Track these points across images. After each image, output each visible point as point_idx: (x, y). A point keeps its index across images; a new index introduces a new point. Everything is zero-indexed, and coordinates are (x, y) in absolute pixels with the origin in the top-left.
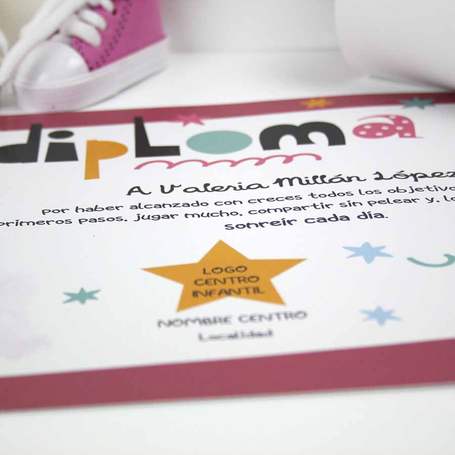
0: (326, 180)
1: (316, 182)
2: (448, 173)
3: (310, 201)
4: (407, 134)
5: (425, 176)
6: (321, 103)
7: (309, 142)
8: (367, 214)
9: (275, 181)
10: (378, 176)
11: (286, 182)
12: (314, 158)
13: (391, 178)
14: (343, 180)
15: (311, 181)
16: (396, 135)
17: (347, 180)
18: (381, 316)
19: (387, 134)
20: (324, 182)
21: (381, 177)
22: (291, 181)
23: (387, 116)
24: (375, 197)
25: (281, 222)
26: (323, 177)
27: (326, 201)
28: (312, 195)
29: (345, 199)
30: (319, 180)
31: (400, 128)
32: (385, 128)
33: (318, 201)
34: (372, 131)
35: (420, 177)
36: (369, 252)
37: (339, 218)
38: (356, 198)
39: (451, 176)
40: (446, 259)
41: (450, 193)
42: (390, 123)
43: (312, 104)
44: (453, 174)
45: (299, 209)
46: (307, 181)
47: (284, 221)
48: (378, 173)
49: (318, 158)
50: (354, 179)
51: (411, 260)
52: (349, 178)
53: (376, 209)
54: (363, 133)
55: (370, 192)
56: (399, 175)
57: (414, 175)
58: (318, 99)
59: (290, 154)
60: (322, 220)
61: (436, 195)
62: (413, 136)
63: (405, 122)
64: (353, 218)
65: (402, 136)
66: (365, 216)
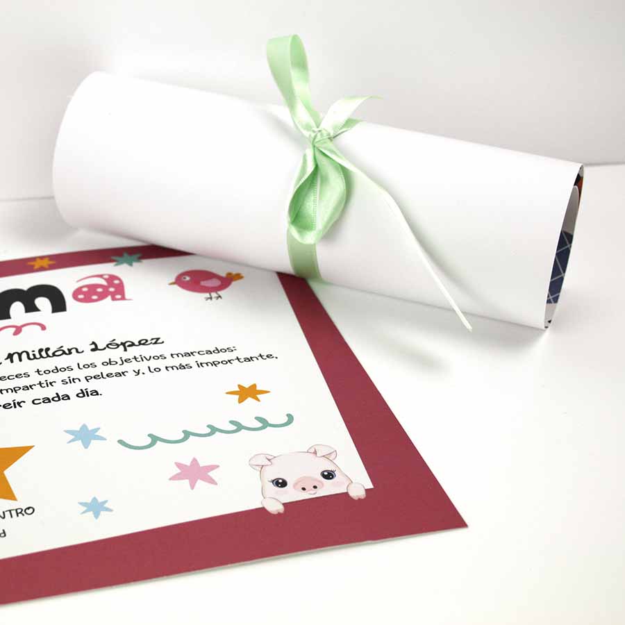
0: (50, 353)
1: (41, 357)
2: (152, 339)
3: (35, 379)
4: (118, 297)
5: (133, 344)
6: (46, 263)
7: (36, 309)
8: (85, 391)
9: (6, 357)
10: (93, 346)
11: (16, 357)
12: (38, 328)
13: (105, 348)
14: (64, 353)
15: (38, 356)
16: (109, 298)
17: (67, 352)
18: (96, 507)
19: (102, 297)
20: (48, 356)
21: (96, 349)
22: (20, 355)
23: (101, 276)
24: (91, 372)
25: (12, 405)
26: (47, 349)
27: (51, 377)
28: (38, 371)
29: (64, 375)
30: (44, 354)
31: (112, 289)
32: (100, 290)
33: (43, 378)
34: (88, 294)
35: (129, 346)
36: (85, 436)
37: (61, 397)
38: (75, 374)
39: (154, 344)
40: (149, 441)
41: (153, 364)
42: (104, 283)
43: (37, 264)
44: (157, 341)
45: (26, 388)
46: (34, 355)
47: (14, 403)
48: (93, 343)
49: (43, 328)
50: (74, 351)
51: (120, 442)
52: (69, 350)
53: (92, 385)
54: (81, 296)
55: (87, 366)
56: (112, 345)
57: (123, 344)
58: (42, 258)
59: (19, 325)
60: (47, 400)
61: (143, 366)
62: (123, 298)
63: (116, 282)
64: (73, 396)
65: (114, 299)
66: (83, 394)
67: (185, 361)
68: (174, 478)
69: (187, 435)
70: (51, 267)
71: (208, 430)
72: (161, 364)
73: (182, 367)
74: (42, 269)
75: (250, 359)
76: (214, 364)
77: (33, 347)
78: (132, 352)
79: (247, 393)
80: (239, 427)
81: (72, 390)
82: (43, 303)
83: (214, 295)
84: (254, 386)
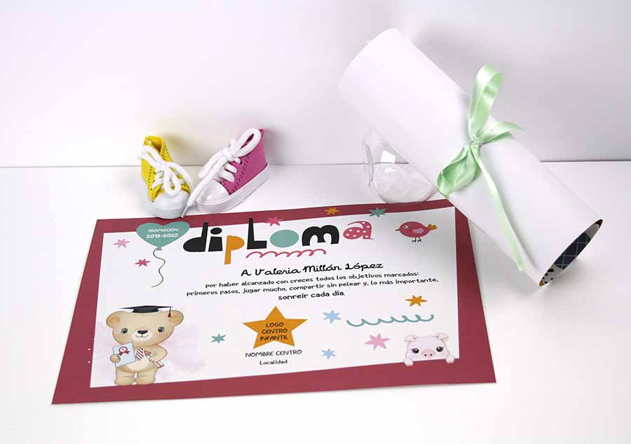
0: (325, 268)
1: (321, 270)
2: (378, 265)
3: (315, 282)
4: (367, 237)
5: (367, 267)
6: (334, 211)
7: (323, 241)
9: (303, 268)
10: (347, 266)
11: (308, 269)
12: (322, 252)
13: (352, 268)
14: (332, 269)
15: (319, 270)
16: (362, 237)
17: (334, 269)
18: (329, 354)
19: (358, 236)
20: (324, 270)
21: (348, 268)
22: (310, 268)
23: (361, 222)
24: (343, 281)
25: (301, 296)
26: (324, 266)
27: (323, 282)
28: (317, 278)
29: (329, 282)
30: (322, 268)
31: (365, 232)
32: (358, 231)
34: (352, 234)
35: (365, 268)
36: (332, 316)
37: (325, 294)
38: (335, 281)
39: (378, 267)
40: (361, 322)
41: (374, 279)
42: (362, 227)
43: (330, 211)
44: (380, 266)
45: (310, 287)
46: (317, 268)
47: (303, 295)
48: (348, 264)
49: (325, 253)
50: (337, 268)
51: (348, 322)
52: (335, 267)
53: (341, 289)
54: (348, 235)
55: (341, 278)
56: (357, 266)
57: (362, 266)
58: (333, 207)
59: (313, 249)
60: (318, 295)
61: (368, 280)
62: (369, 238)
63: (368, 227)
64: (331, 294)
65: (364, 238)
66: (336, 293)
67: (390, 279)
68: (367, 343)
69: (380, 321)
70: (337, 214)
71: (390, 320)
72: (378, 280)
73: (388, 283)
74: (331, 215)
75: (423, 281)
76: (405, 282)
77: (317, 264)
78: (366, 271)
79: (416, 301)
80: (406, 319)
81: (331, 291)
82: (327, 237)
83: (418, 239)
84: (421, 297)
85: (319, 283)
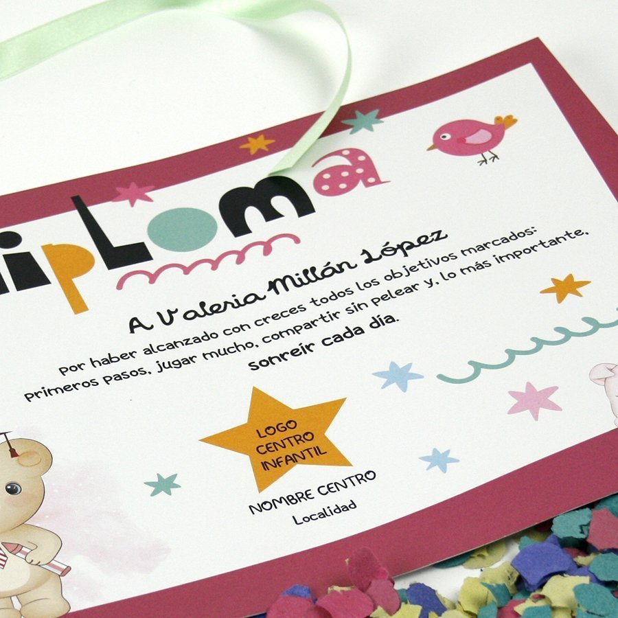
0: (318, 273)
1: (310, 281)
2: (433, 234)
3: (312, 313)
4: (371, 180)
5: (412, 246)
6: (262, 143)
7: (278, 215)
8: (378, 319)
9: (268, 288)
10: (366, 257)
11: (279, 285)
12: (291, 241)
13: (381, 257)
14: (334, 271)
15: (305, 281)
16: (361, 183)
17: (338, 269)
18: (439, 460)
19: (352, 184)
20: (317, 279)
21: (370, 260)
22: (283, 281)
23: (339, 153)
24: (377, 291)
25: (301, 350)
26: (313, 269)
27: (332, 306)
28: (313, 301)
29: (346, 302)
30: (310, 275)
31: (360, 171)
32: (345, 174)
34: (334, 183)
35: (408, 248)
36: (398, 376)
37: (353, 332)
38: (359, 297)
39: (437, 240)
40: (471, 370)
41: (446, 268)
42: (347, 162)
43: (254, 146)
44: (438, 236)
45: (309, 325)
46: (300, 279)
47: (302, 347)
48: (364, 252)
49: (297, 240)
50: (345, 266)
51: (441, 377)
52: (340, 266)
53: (384, 309)
54: (326, 188)
55: (368, 285)
56: (387, 250)
57: (400, 247)
58: (255, 135)
59: (265, 240)
60: (338, 338)
61: (433, 273)
62: (378, 182)
63: (362, 158)
64: (366, 327)
65: (367, 185)
66: (377, 323)
67: (480, 257)
68: (512, 411)
69: (512, 354)
70: (273, 149)
71: (533, 345)
72: (452, 266)
73: (479, 266)
74: (261, 154)
75: (555, 242)
76: (516, 255)
77: (295, 269)
78: (416, 255)
79: (565, 288)
80: (568, 334)
81: (362, 319)
82: (280, 203)
83: (487, 155)
84: (570, 277)
85: (323, 309)
